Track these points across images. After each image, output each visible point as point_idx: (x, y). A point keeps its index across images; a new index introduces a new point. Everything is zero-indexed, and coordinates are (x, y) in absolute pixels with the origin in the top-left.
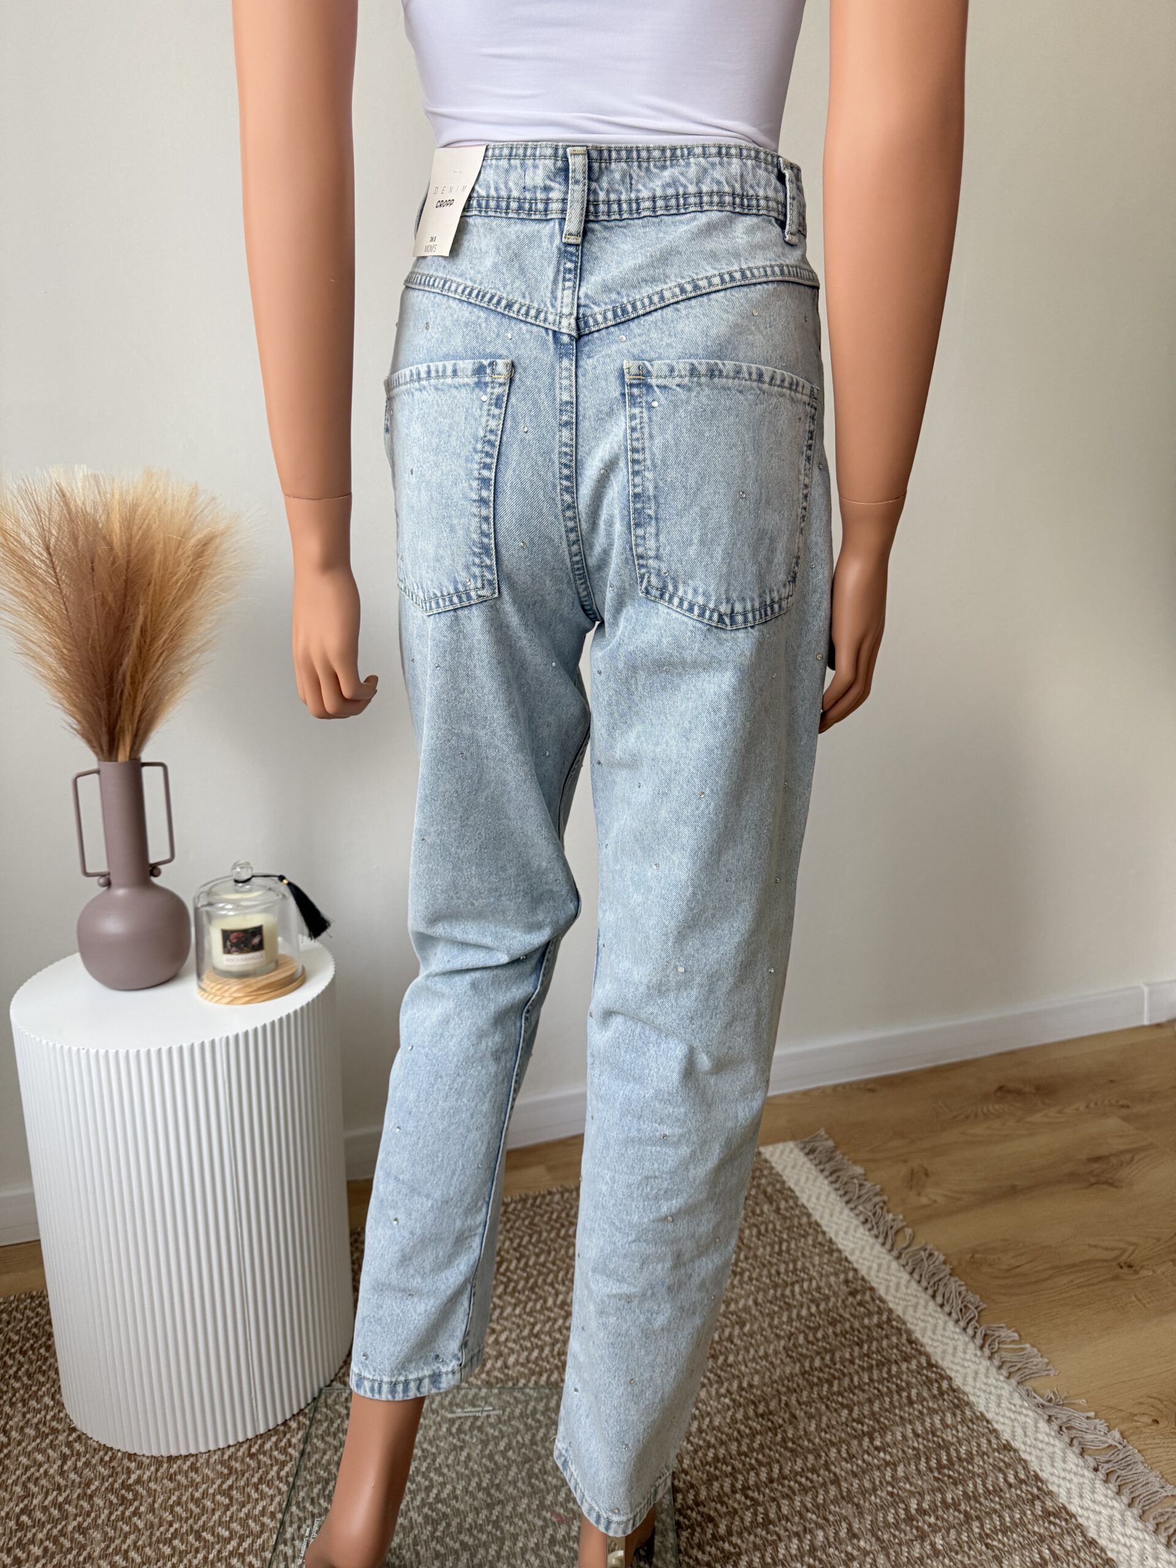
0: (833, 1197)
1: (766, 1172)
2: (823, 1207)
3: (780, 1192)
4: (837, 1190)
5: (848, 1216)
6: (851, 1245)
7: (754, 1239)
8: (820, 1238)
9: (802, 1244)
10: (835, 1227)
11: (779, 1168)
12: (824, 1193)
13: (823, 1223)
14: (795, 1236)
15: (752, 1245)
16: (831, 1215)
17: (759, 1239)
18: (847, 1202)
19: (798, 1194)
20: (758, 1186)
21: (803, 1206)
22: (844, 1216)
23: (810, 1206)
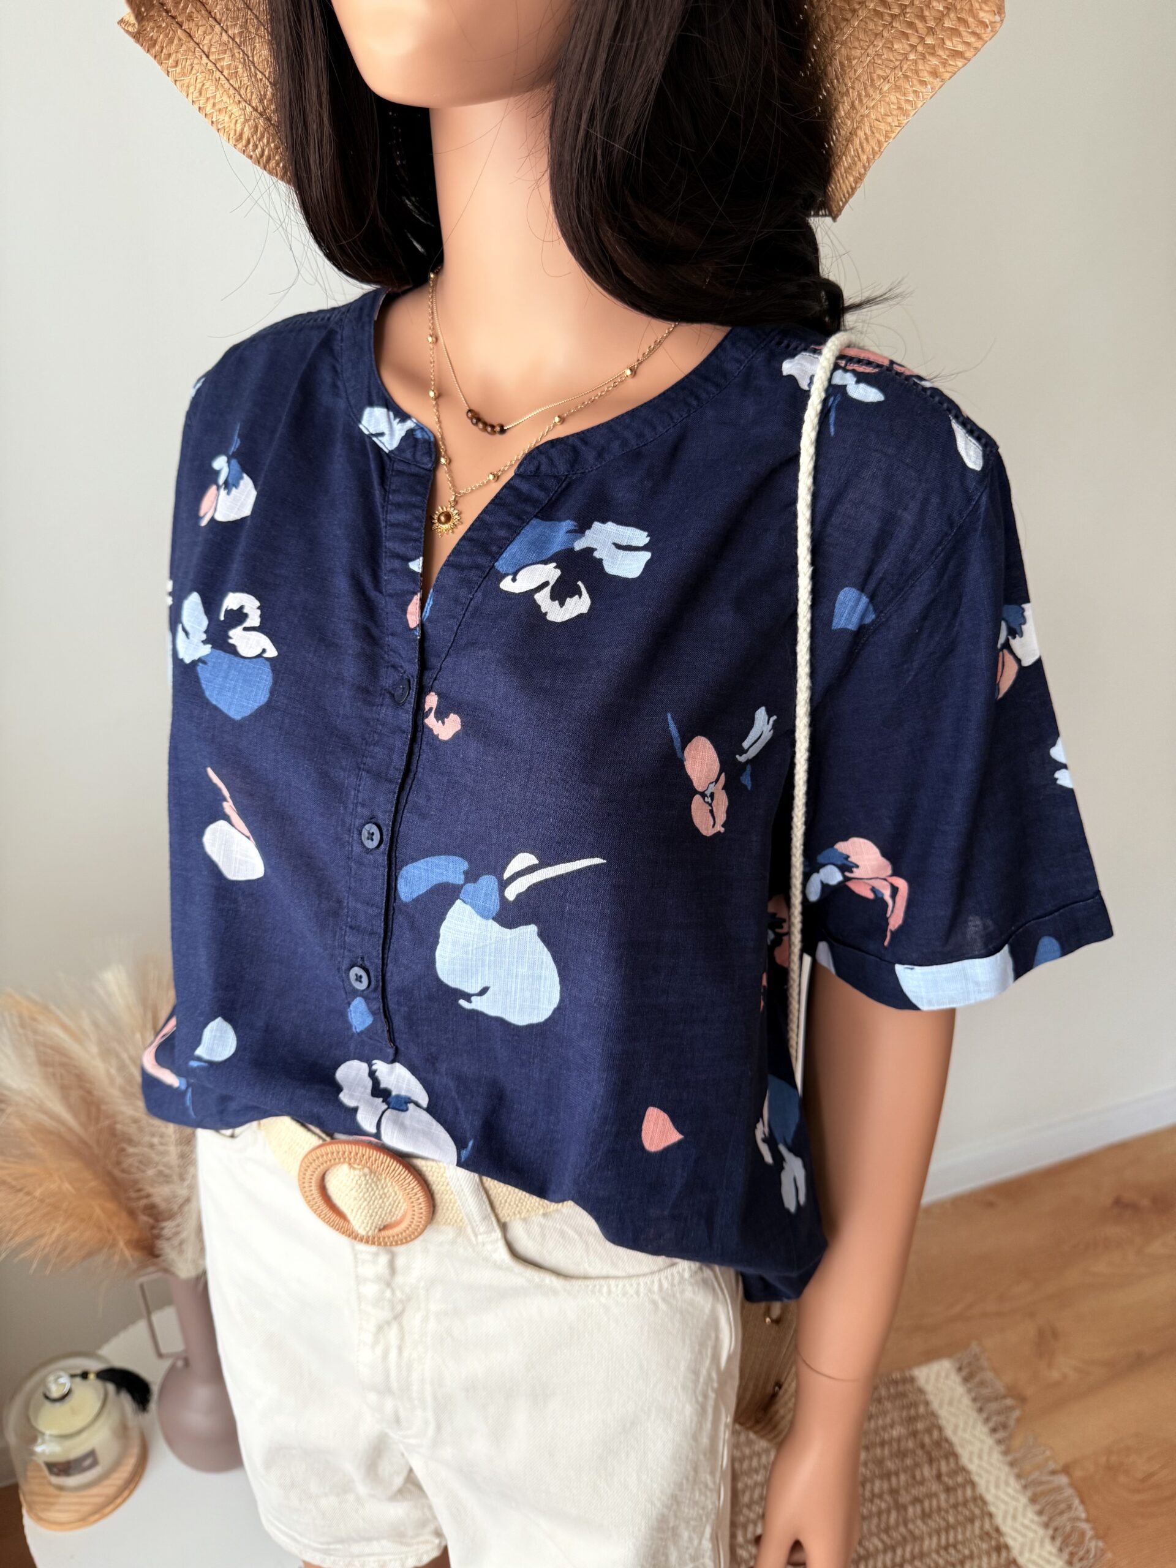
0: (996, 1457)
1: (922, 1410)
2: (988, 1472)
3: (938, 1444)
4: (999, 1442)
5: (1015, 1490)
6: (1020, 1539)
7: (919, 1522)
8: (987, 1526)
9: (968, 1534)
10: (1003, 1507)
11: (935, 1405)
12: (986, 1448)
13: (989, 1498)
14: (961, 1518)
15: (917, 1532)
16: (997, 1486)
17: (924, 1523)
18: (1012, 1464)
19: (959, 1450)
20: (914, 1434)
21: (964, 1470)
22: (1010, 1491)
23: (972, 1467)
